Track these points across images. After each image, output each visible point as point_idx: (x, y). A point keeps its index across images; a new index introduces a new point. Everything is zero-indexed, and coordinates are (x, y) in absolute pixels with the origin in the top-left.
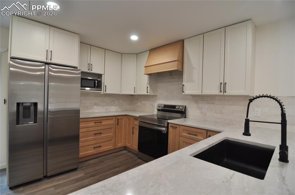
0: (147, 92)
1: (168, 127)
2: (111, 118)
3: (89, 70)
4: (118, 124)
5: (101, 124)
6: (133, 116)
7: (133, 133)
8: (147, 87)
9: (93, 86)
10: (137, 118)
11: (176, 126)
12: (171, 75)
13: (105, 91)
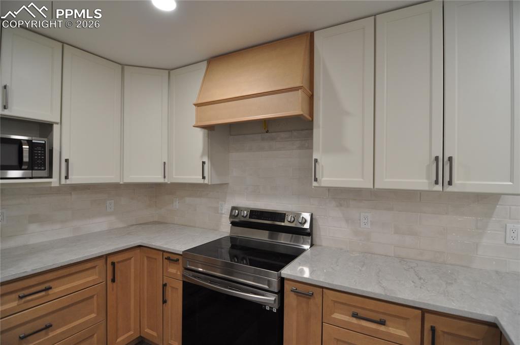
0: (204, 178)
1: (281, 293)
4: (113, 280)
5: (48, 295)
6: (164, 251)
7: (164, 302)
8: (204, 163)
9: (15, 164)
10: (175, 257)
11: (311, 290)
12: (268, 131)
13: (67, 178)
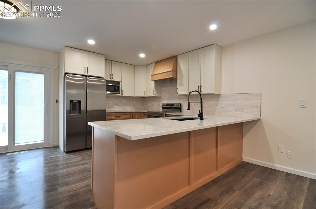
0: (154, 95)
2: (127, 114)
3: (110, 79)
5: (120, 118)
6: (144, 112)
8: (154, 90)
9: (114, 90)
12: (172, 81)
13: (123, 94)
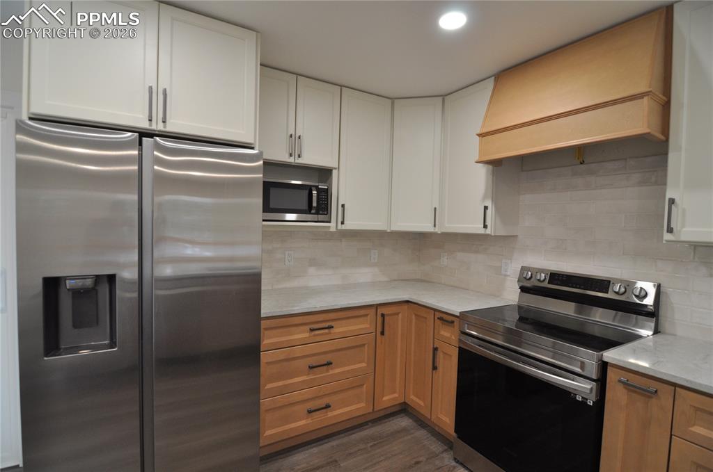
0: (485, 226)
1: (601, 381)
2: (362, 312)
3: (291, 155)
4: (382, 333)
5: (330, 333)
6: (435, 310)
7: (435, 368)
8: (486, 208)
9: (305, 207)
10: (451, 318)
11: (653, 386)
12: (583, 162)
13: (342, 223)
